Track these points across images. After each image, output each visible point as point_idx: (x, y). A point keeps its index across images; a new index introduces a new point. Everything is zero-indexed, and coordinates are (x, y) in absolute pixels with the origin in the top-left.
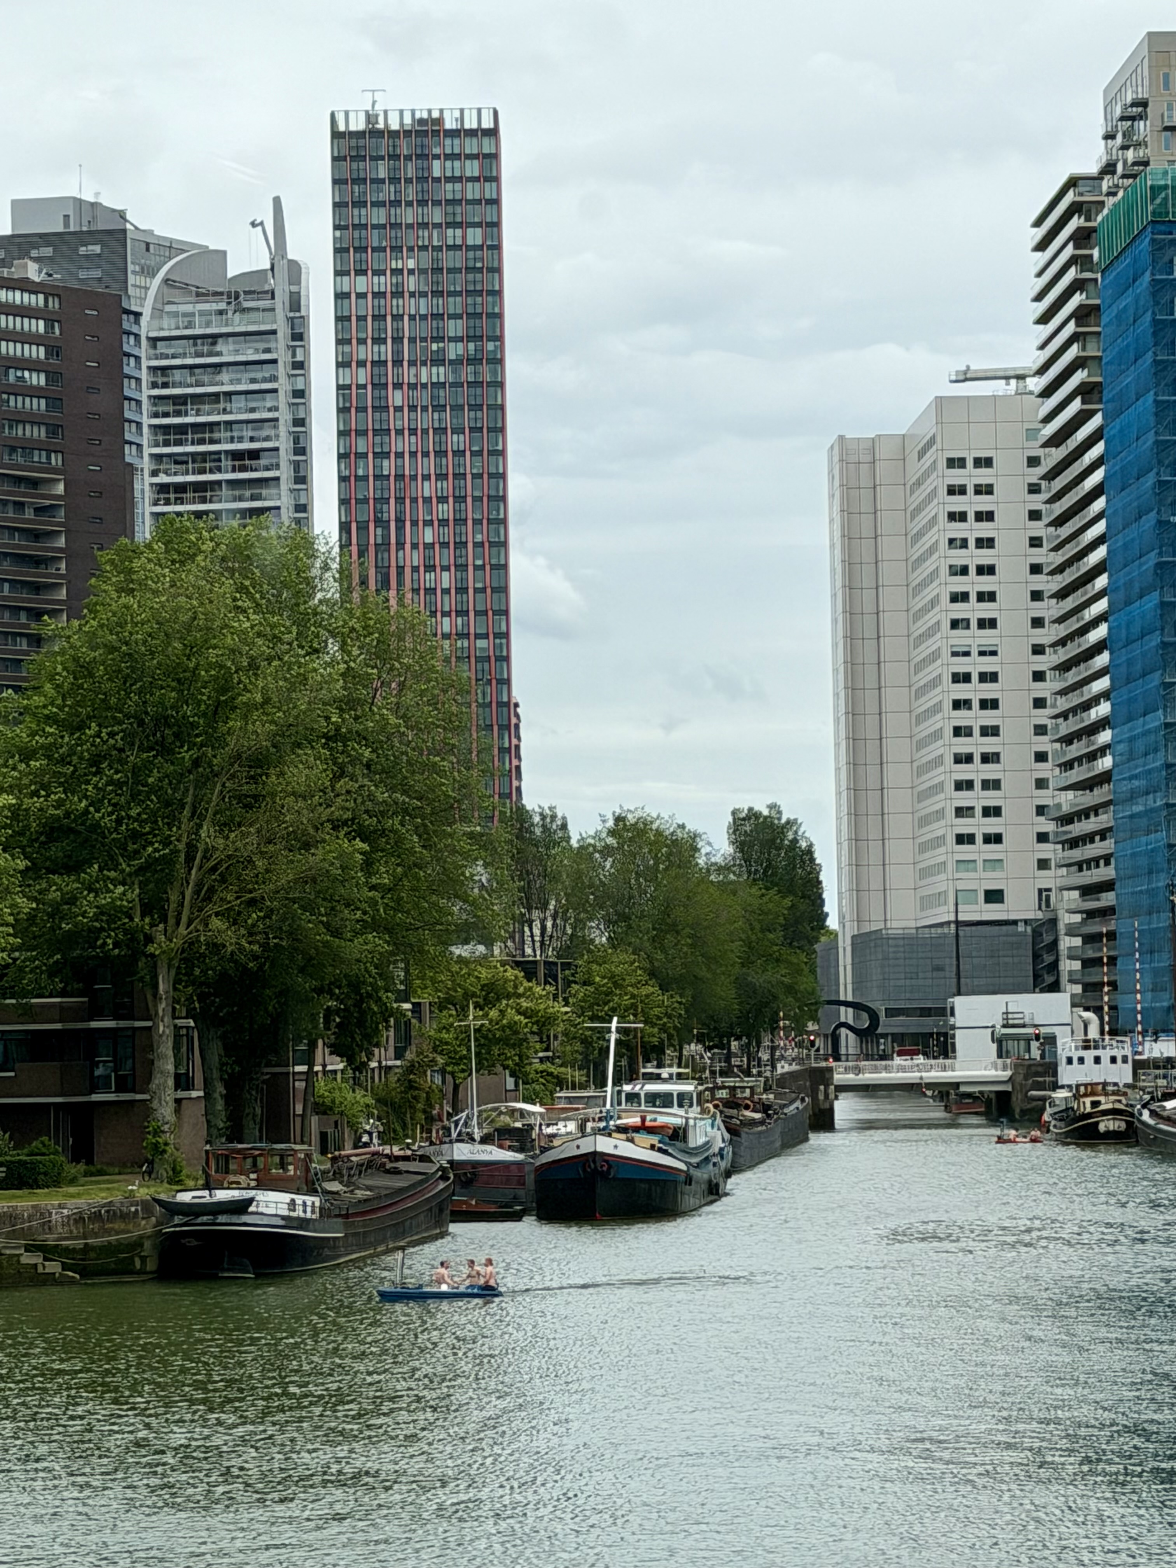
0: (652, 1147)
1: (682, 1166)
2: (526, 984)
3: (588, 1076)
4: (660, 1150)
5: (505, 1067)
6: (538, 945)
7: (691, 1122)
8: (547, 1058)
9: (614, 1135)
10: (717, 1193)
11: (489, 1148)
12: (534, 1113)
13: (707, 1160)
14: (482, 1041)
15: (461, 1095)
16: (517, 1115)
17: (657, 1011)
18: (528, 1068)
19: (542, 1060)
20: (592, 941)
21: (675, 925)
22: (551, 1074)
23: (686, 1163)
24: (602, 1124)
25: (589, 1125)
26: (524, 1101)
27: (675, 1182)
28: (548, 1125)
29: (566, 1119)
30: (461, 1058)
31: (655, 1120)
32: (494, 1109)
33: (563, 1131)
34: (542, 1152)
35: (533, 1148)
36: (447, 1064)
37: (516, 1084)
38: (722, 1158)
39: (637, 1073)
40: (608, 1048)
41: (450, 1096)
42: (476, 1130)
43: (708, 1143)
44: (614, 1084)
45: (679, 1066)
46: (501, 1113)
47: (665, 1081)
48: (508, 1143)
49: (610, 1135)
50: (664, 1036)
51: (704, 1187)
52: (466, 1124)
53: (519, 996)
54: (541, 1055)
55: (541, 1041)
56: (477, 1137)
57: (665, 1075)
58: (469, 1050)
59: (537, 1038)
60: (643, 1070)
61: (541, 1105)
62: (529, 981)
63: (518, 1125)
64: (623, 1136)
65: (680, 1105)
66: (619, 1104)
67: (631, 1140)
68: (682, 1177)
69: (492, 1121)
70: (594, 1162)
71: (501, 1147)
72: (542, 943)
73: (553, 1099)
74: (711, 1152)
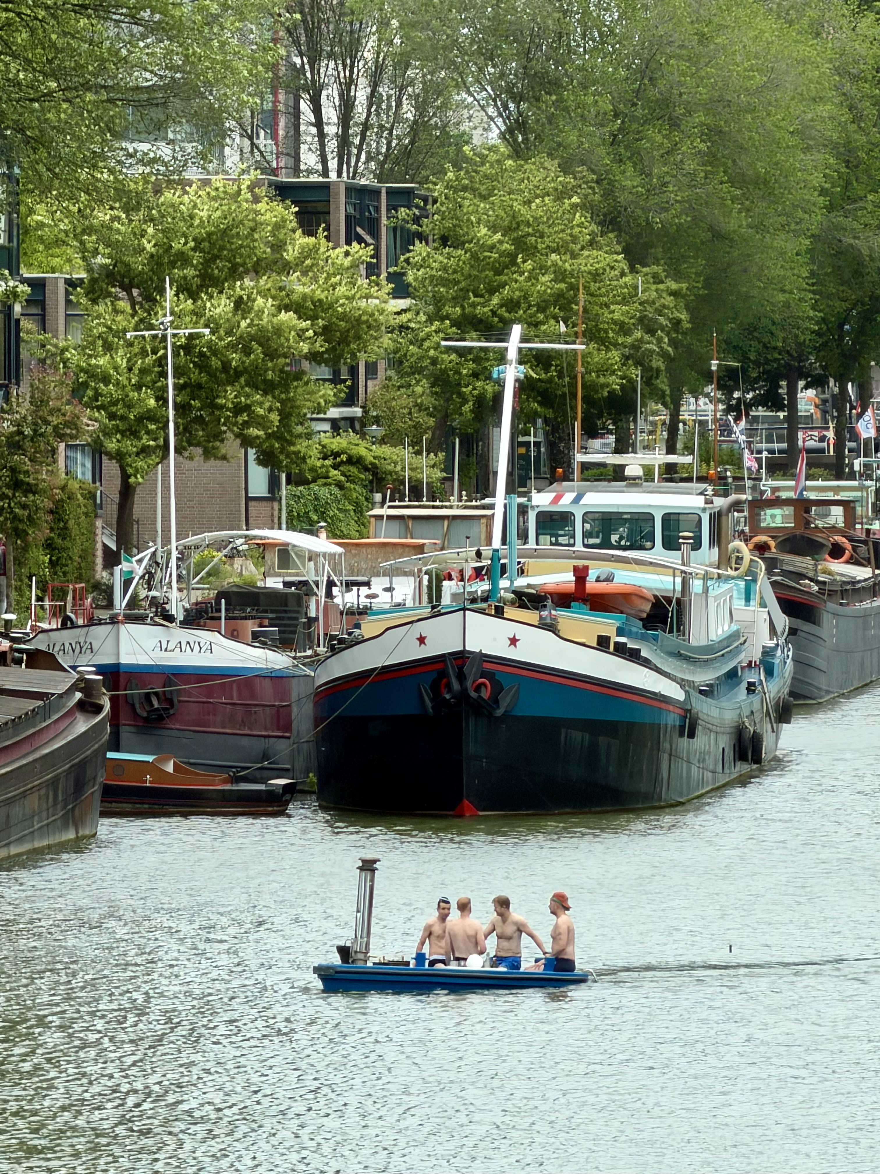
0: (603, 643)
1: (676, 692)
2: (302, 241)
3: (448, 468)
4: (621, 651)
5: (247, 442)
6: (332, 145)
7: (697, 585)
8: (351, 421)
9: (510, 612)
10: (757, 759)
11: (204, 636)
12: (313, 556)
13: (732, 675)
14: (195, 376)
15: (138, 509)
16: (273, 558)
17: (618, 312)
18: (301, 446)
19: (336, 425)
20: (464, 139)
21: (665, 103)
22: (355, 461)
23: (682, 683)
24: (482, 587)
25: (449, 587)
26: (291, 527)
27: (655, 730)
28: (349, 585)
29: (392, 573)
30: (141, 419)
31: (609, 579)
32: (221, 545)
33: (384, 600)
34: (334, 651)
35: (310, 641)
36: (107, 433)
37: (274, 484)
38: (769, 672)
39: (568, 464)
40: (498, 398)
41: (112, 509)
42: (174, 595)
43: (735, 636)
44: (510, 490)
45: (671, 449)
46: (234, 554)
47: (633, 482)
48: (251, 626)
49: (499, 613)
50: (636, 373)
51: (725, 742)
52: (149, 579)
53: (286, 268)
54: (334, 413)
55: (335, 380)
56: (176, 609)
57: (633, 470)
58: (162, 399)
59: (325, 372)
60: (580, 457)
61: (333, 534)
62: (310, 233)
63: (274, 583)
64: (532, 616)
65: (670, 544)
66: (523, 536)
67: (551, 627)
68: (672, 719)
69: (214, 573)
70: (461, 677)
71: (233, 635)
72: (344, 141)
73: (362, 523)
74: (743, 658)
